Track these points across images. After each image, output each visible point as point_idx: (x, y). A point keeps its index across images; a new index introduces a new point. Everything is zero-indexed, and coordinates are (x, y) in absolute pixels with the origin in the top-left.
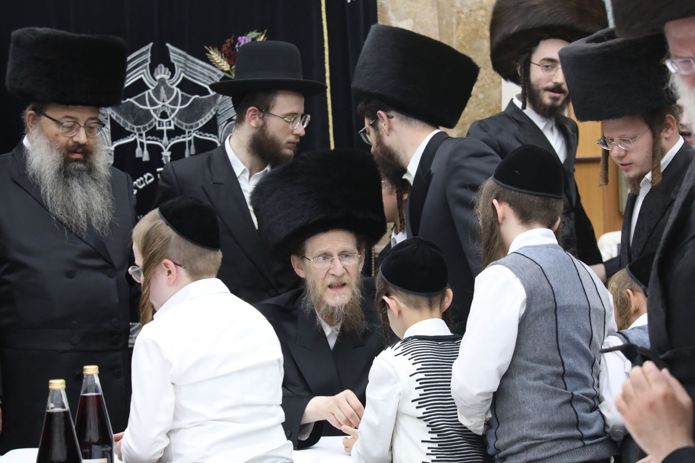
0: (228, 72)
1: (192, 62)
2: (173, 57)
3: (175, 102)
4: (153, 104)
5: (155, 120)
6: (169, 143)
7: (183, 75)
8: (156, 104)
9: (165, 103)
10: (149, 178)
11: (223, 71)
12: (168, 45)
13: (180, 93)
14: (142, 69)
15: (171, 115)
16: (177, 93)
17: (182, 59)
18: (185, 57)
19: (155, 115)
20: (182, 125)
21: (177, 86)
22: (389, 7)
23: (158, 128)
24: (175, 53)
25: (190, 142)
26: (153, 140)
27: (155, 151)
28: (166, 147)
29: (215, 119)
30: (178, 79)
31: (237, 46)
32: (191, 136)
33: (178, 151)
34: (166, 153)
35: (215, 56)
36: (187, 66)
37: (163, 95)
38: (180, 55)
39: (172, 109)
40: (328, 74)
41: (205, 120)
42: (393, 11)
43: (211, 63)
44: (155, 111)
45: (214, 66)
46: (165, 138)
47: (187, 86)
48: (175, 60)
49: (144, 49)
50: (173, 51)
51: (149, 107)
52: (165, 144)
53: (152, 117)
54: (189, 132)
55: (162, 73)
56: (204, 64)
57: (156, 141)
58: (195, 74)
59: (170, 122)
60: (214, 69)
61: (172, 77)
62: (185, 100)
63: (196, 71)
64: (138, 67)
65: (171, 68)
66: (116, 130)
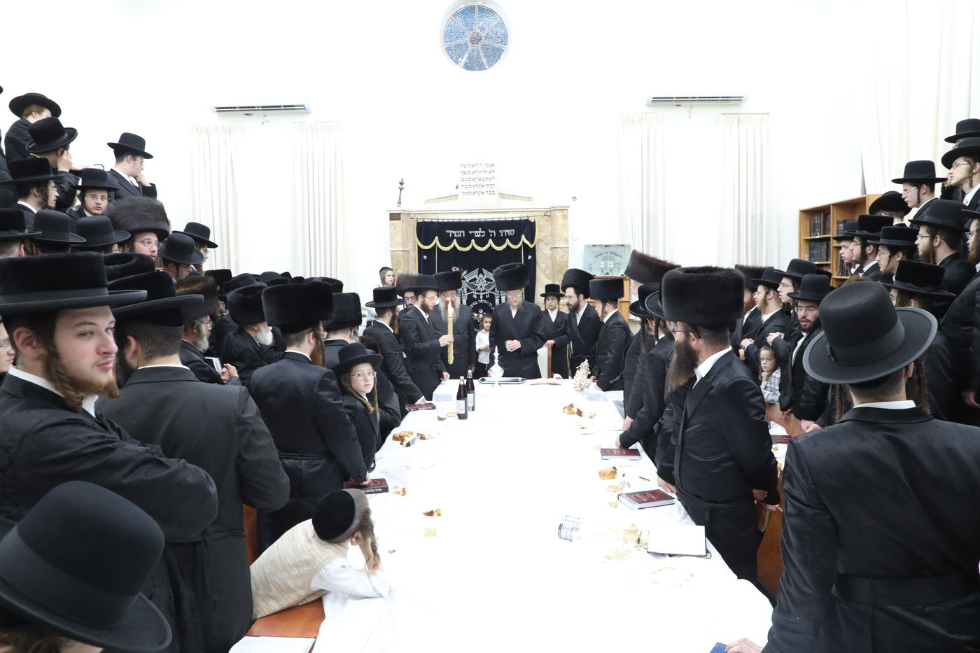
3: (484, 283)
4: (478, 284)
6: (483, 294)
7: (486, 276)
9: (481, 284)
12: (482, 268)
14: (476, 275)
15: (483, 286)
16: (485, 281)
17: (486, 272)
20: (486, 289)
21: (484, 279)
22: (539, 260)
23: (479, 290)
24: (484, 271)
25: (488, 294)
27: (478, 296)
33: (484, 296)
34: (481, 297)
36: (487, 274)
37: (481, 281)
47: (487, 279)
49: (476, 270)
52: (481, 294)
54: (487, 291)
55: (481, 276)
57: (479, 293)
59: (483, 288)
61: (483, 277)
62: (486, 283)
64: (474, 274)
65: (483, 274)
66: (468, 291)
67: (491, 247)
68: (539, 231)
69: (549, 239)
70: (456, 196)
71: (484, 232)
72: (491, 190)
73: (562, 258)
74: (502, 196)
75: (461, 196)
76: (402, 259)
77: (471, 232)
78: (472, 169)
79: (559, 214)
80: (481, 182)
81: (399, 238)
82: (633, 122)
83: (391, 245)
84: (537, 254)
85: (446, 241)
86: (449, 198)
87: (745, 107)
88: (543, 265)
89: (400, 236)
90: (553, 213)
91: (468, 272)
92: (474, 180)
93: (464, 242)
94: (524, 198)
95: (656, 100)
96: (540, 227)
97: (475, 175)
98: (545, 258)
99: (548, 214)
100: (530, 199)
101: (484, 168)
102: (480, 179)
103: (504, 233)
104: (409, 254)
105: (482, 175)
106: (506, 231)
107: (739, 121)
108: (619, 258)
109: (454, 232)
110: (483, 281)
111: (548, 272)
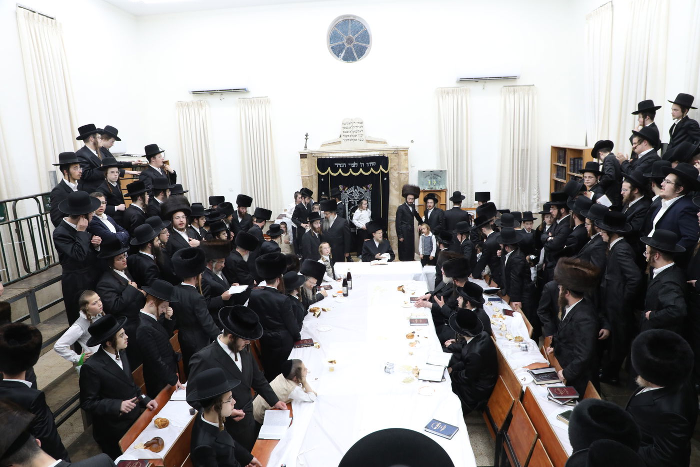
0: (366, 190)
2: (357, 188)
9: (356, 195)
15: (357, 197)
21: (358, 192)
22: (391, 181)
27: (354, 202)
31: (367, 186)
35: (364, 188)
36: (359, 189)
38: (359, 187)
40: (381, 191)
49: (353, 188)
51: (353, 195)
52: (356, 201)
55: (356, 190)
60: (364, 190)
62: (359, 194)
63: (361, 190)
64: (352, 190)
66: (349, 199)
67: (361, 173)
68: (391, 162)
69: (397, 167)
70: (340, 142)
71: (357, 164)
72: (361, 138)
73: (405, 179)
74: (368, 141)
75: (343, 142)
76: (308, 182)
77: (349, 164)
78: (349, 126)
79: (402, 153)
80: (355, 134)
81: (306, 169)
82: (448, 93)
83: (302, 173)
84: (390, 176)
85: (335, 170)
86: (336, 143)
87: (518, 82)
88: (393, 183)
89: (307, 167)
90: (399, 152)
91: (348, 188)
92: (350, 132)
93: (345, 170)
94: (381, 142)
95: (462, 80)
96: (391, 159)
97: (351, 129)
98: (395, 179)
99: (396, 152)
100: (385, 143)
101: (356, 125)
102: (354, 132)
103: (369, 165)
104: (312, 178)
105: (355, 129)
106: (371, 163)
107: (514, 91)
108: (439, 178)
109: (339, 164)
111: (396, 187)
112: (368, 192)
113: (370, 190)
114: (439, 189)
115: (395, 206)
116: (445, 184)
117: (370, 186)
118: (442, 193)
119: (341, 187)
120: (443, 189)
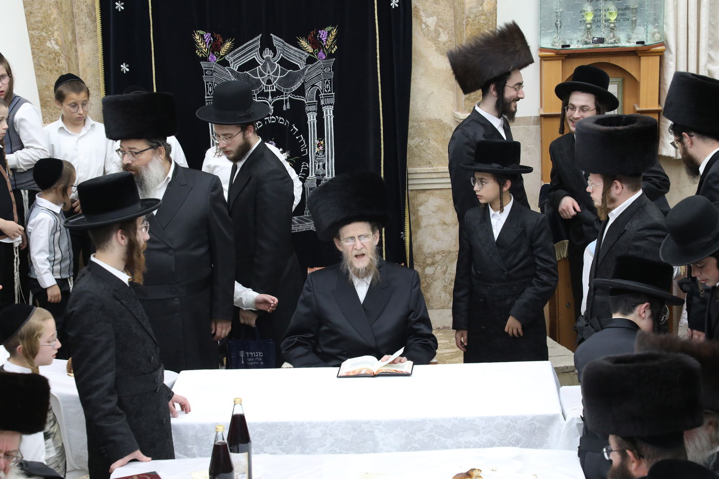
0: (312, 53)
1: (288, 47)
2: (275, 43)
3: (276, 73)
4: (262, 75)
5: (263, 85)
6: (273, 100)
7: (281, 55)
8: (264, 75)
9: (269, 74)
10: (259, 124)
11: (308, 53)
12: (271, 35)
13: (280, 67)
14: (255, 52)
15: (274, 82)
16: (278, 67)
17: (281, 44)
18: (283, 43)
19: (263, 83)
20: (281, 89)
21: (277, 63)
22: (421, 8)
23: (265, 91)
24: (276, 40)
25: (286, 100)
26: (262, 99)
28: (270, 103)
29: (303, 85)
30: (279, 57)
31: (318, 36)
32: (287, 96)
33: (278, 105)
35: (304, 43)
36: (284, 50)
37: (269, 68)
38: (280, 41)
39: (274, 77)
40: (378, 57)
41: (297, 86)
42: (423, 11)
43: (300, 48)
44: (263, 80)
45: (302, 50)
46: (270, 97)
47: (283, 62)
48: (277, 45)
49: (256, 39)
50: (275, 39)
51: (259, 78)
52: (270, 101)
53: (261, 84)
54: (286, 94)
55: (268, 53)
56: (296, 49)
57: (264, 99)
58: (290, 56)
59: (273, 86)
60: (303, 52)
61: (274, 56)
62: (283, 72)
63: (291, 53)
64: (252, 50)
65: (274, 50)
88: (431, 21)
91: (235, 46)
98: (436, 1)
110: (273, 66)
111: (444, 38)
112: (320, 63)
113: (330, 56)
114: (633, 44)
115: (439, 123)
116: (657, 20)
117: (328, 35)
118: (645, 61)
119: (202, 40)
120: (648, 42)
